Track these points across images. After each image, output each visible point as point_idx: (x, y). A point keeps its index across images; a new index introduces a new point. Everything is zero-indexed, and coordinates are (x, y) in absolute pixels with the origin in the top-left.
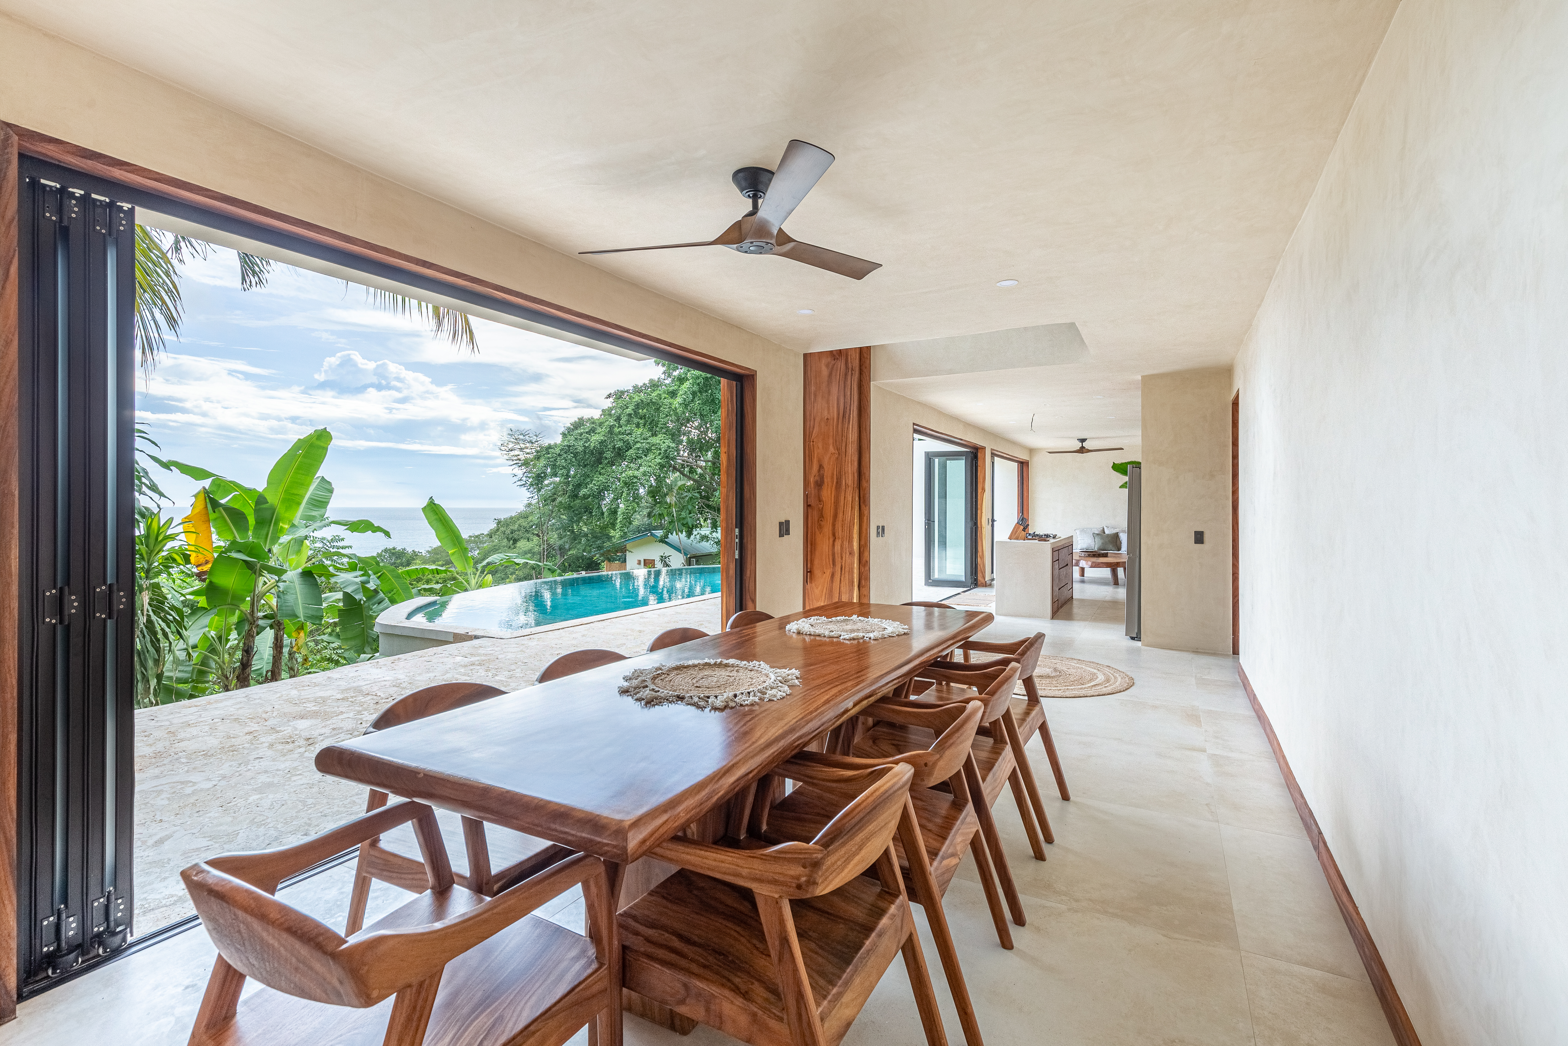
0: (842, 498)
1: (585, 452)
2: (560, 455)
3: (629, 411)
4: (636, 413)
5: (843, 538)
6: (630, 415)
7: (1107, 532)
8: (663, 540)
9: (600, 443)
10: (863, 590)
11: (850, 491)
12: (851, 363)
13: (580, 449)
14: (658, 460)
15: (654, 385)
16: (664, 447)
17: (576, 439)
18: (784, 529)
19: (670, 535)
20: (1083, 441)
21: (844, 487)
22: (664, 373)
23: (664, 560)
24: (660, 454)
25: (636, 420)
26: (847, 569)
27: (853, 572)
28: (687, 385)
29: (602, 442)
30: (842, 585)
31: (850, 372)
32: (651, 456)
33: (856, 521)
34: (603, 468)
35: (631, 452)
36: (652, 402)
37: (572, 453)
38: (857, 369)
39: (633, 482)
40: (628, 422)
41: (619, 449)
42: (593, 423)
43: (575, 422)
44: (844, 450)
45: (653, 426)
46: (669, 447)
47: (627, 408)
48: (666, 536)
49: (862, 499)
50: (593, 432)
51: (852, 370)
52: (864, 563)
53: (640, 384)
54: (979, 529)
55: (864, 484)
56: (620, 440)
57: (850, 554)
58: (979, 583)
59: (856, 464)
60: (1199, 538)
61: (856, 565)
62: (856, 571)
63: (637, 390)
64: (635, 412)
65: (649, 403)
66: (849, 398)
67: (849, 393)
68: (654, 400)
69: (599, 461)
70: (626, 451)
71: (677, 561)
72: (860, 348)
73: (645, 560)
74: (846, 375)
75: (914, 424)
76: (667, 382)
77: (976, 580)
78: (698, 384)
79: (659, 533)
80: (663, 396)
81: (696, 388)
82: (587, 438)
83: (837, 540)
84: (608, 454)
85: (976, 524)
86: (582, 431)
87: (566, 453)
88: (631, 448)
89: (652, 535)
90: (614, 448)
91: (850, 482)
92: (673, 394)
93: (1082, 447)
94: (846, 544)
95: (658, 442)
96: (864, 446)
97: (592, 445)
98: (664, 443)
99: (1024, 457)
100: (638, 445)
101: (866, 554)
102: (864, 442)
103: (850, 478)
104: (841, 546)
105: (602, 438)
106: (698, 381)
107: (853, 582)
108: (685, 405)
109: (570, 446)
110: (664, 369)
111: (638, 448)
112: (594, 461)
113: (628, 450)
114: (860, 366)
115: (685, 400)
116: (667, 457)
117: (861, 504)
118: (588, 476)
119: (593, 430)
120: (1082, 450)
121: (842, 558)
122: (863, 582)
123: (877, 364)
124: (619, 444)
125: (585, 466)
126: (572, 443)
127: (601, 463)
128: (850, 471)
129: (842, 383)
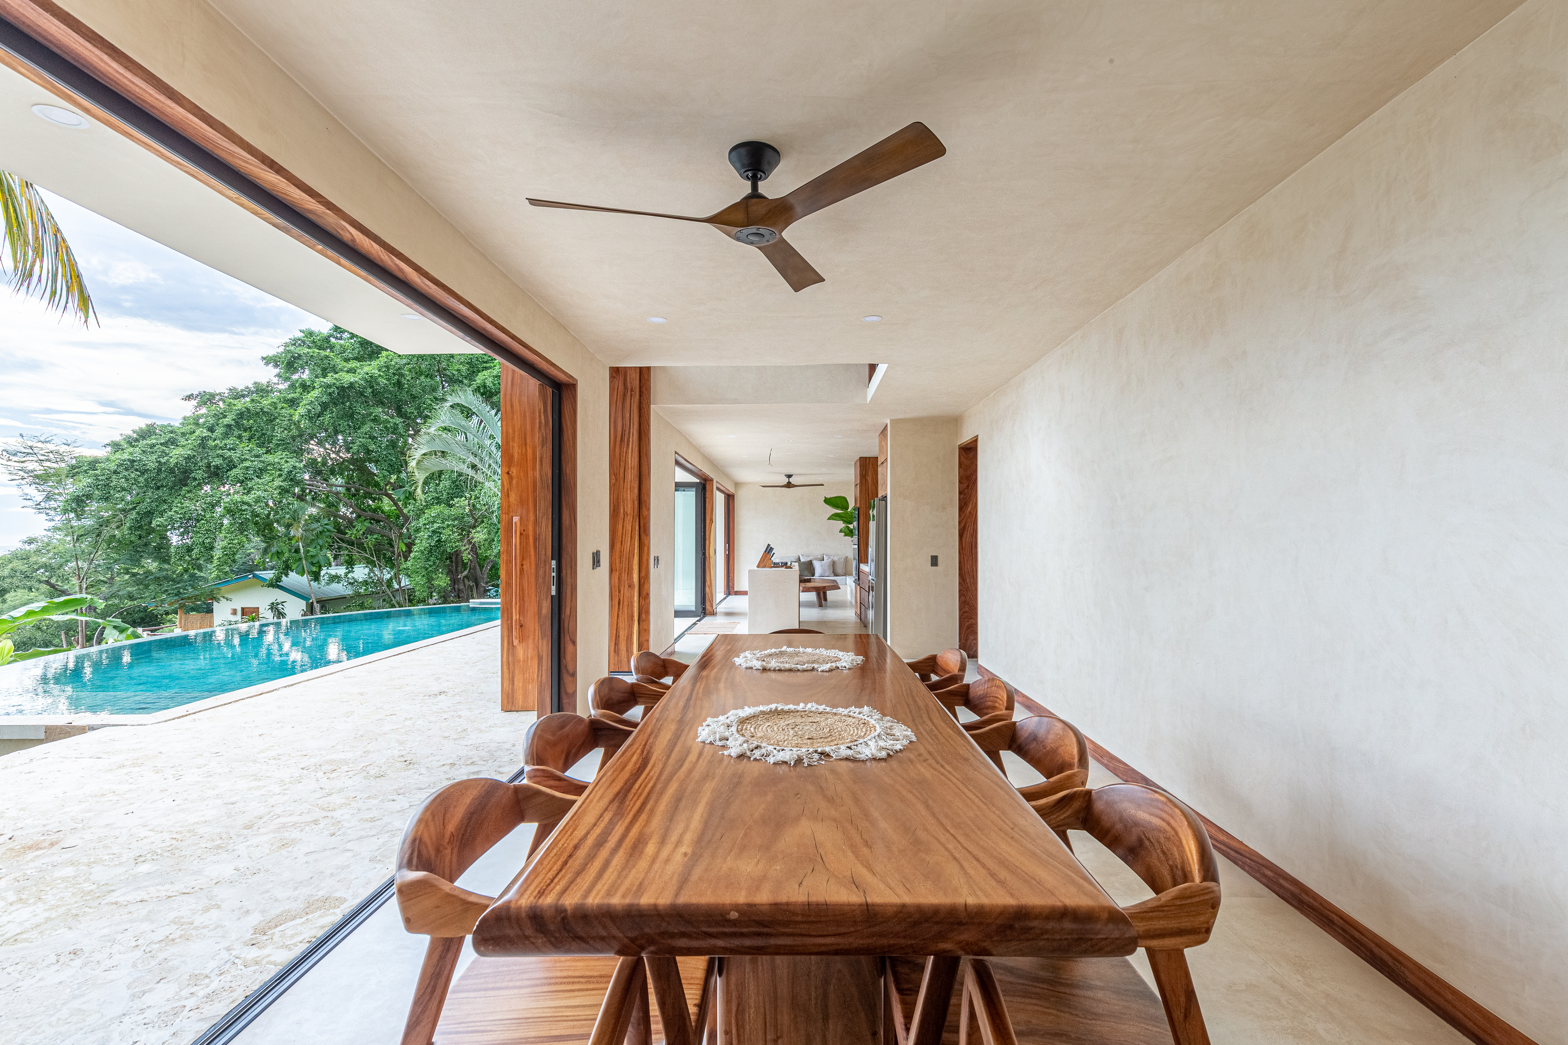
0: (620, 527)
1: (159, 470)
2: (115, 472)
3: (227, 421)
4: (238, 425)
5: (621, 570)
6: (229, 426)
7: (802, 560)
8: (275, 584)
9: (186, 459)
10: (643, 624)
11: (629, 519)
12: (631, 383)
13: (152, 465)
14: (278, 483)
15: (262, 390)
16: (286, 467)
17: (144, 452)
18: (596, 560)
19: (284, 578)
20: (789, 476)
21: (622, 516)
22: (278, 375)
23: (277, 610)
24: (280, 475)
25: (236, 432)
26: (626, 603)
27: (632, 606)
28: (315, 393)
29: (188, 458)
30: (620, 619)
31: (629, 394)
32: (267, 478)
33: (636, 551)
34: (189, 492)
35: (234, 472)
36: (264, 413)
37: (137, 470)
38: (638, 390)
39: (241, 510)
40: (226, 435)
41: (217, 467)
42: (171, 432)
43: (141, 429)
44: (622, 475)
45: (264, 441)
46: (294, 467)
47: (225, 417)
48: (279, 579)
49: (642, 528)
50: (172, 444)
51: (632, 390)
52: (644, 596)
53: (240, 387)
54: (707, 559)
55: (644, 512)
56: (218, 456)
57: (630, 586)
58: (707, 612)
59: (636, 491)
60: (934, 561)
61: (636, 598)
62: (636, 605)
63: (237, 395)
64: (236, 422)
65: (258, 413)
66: (628, 421)
67: (628, 415)
68: (265, 410)
69: (183, 482)
70: (228, 470)
71: (295, 609)
72: (640, 368)
73: (243, 609)
74: (624, 395)
75: (676, 453)
76: (281, 387)
77: (704, 609)
78: (330, 394)
79: (269, 575)
80: (279, 406)
81: (325, 399)
82: (163, 452)
83: (614, 573)
84: (199, 474)
85: (704, 554)
86: (154, 441)
87: (126, 469)
88: (235, 467)
89: (255, 576)
90: (209, 466)
91: (629, 510)
92: (293, 403)
93: (789, 483)
94: (624, 576)
95: (276, 460)
96: (644, 472)
97: (173, 461)
98: (287, 462)
99: (731, 489)
100: (247, 464)
101: (646, 586)
102: (644, 468)
103: (629, 506)
104: (619, 579)
105: (189, 452)
106: (329, 391)
107: (633, 616)
108: (312, 417)
109: (134, 461)
110: (277, 371)
111: (247, 468)
112: (174, 483)
113: (231, 469)
114: (640, 387)
115: (309, 411)
116: (292, 480)
117: (642, 533)
118: (165, 501)
119: (173, 442)
120: (789, 485)
121: (620, 591)
122: (644, 616)
123: (658, 386)
124: (218, 462)
125: (158, 488)
126: (137, 456)
127: (186, 485)
128: (629, 499)
129: (620, 404)
